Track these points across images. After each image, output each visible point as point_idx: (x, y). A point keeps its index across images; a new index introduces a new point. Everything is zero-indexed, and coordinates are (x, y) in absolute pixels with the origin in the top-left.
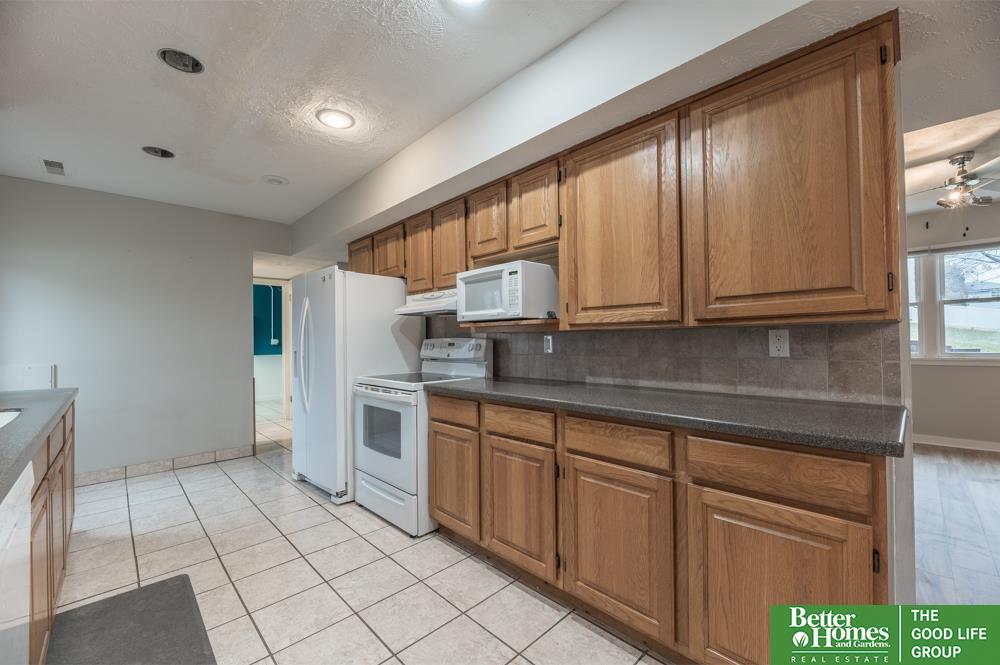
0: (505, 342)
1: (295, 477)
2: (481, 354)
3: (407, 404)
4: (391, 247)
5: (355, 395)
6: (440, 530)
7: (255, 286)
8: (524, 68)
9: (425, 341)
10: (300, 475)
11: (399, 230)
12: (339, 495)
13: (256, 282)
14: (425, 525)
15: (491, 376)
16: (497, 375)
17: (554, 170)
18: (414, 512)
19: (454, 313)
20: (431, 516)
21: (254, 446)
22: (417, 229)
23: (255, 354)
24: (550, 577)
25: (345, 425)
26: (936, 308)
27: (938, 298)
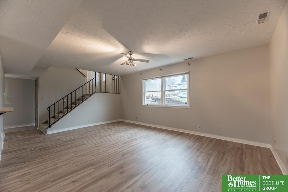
26: (163, 92)
27: (164, 89)
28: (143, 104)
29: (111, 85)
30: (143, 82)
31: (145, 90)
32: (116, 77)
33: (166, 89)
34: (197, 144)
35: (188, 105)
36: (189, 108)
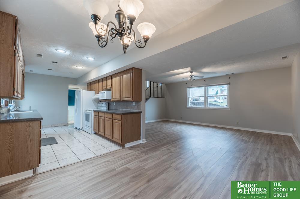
0: (110, 103)
1: (75, 128)
2: (105, 105)
3: (90, 113)
4: (93, 85)
5: (84, 112)
6: (96, 133)
7: (69, 90)
8: (105, 63)
9: (99, 103)
10: (76, 127)
11: (94, 82)
12: (81, 129)
13: (69, 89)
14: (93, 132)
15: (107, 109)
16: (109, 109)
17: (111, 77)
18: (91, 130)
19: (99, 98)
20: (94, 131)
21: (68, 124)
22: (97, 83)
23: (69, 105)
24: (104, 135)
25: (82, 117)
26: (206, 98)
27: (207, 95)
28: (188, 107)
29: (157, 91)
30: (188, 89)
31: (189, 95)
32: (161, 85)
33: (209, 96)
34: (238, 133)
35: (228, 107)
36: (229, 109)
